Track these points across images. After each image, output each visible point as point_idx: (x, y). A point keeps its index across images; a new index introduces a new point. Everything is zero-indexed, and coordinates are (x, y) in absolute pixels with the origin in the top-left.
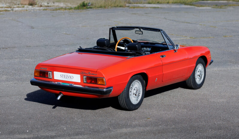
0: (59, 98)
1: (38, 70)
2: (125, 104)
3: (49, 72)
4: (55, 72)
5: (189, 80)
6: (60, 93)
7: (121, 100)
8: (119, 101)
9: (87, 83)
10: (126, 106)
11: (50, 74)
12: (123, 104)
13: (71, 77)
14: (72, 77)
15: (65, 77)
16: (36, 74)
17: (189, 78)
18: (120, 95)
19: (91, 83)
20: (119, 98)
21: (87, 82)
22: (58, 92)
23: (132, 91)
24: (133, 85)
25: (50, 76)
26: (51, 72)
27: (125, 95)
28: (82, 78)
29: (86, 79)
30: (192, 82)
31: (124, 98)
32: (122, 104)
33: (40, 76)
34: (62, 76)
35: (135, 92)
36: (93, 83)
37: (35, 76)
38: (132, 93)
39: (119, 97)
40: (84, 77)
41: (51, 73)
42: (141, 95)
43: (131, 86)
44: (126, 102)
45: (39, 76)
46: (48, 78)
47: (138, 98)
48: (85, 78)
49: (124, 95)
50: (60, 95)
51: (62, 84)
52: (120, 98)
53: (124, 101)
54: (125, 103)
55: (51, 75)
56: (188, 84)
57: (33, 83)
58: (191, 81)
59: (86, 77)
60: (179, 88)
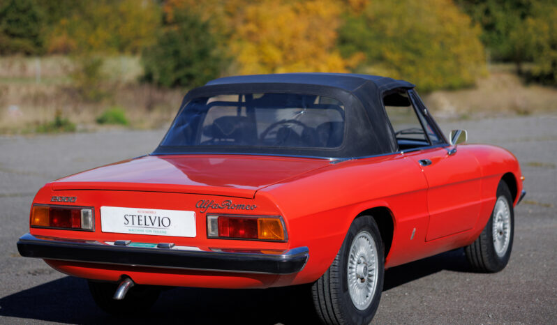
0: (120, 294)
1: (46, 203)
2: (336, 310)
3: (83, 211)
4: (104, 209)
5: (478, 244)
6: (124, 278)
7: (321, 297)
8: (316, 303)
9: (220, 237)
10: (338, 316)
11: (86, 214)
12: (330, 309)
13: (161, 222)
14: (166, 222)
15: (142, 222)
16: (37, 220)
17: (478, 240)
18: (320, 281)
19: (233, 236)
20: (315, 293)
21: (219, 234)
22: (115, 274)
23: (354, 266)
24: (354, 247)
25: (86, 222)
26: (89, 208)
27: (337, 280)
28: (201, 224)
29: (216, 226)
30: (487, 250)
31: (332, 290)
32: (325, 311)
33: (52, 226)
34: (130, 219)
35: (360, 269)
36: (243, 238)
37: (33, 226)
38: (354, 274)
39: (314, 287)
40: (210, 218)
41: (90, 211)
42: (375, 279)
43: (351, 253)
44: (338, 303)
45: (46, 225)
46: (80, 229)
47: (369, 291)
48: (213, 221)
49: (332, 280)
50: (125, 282)
51: (130, 246)
52: (321, 292)
53: (334, 301)
54: (335, 306)
55: (90, 219)
56: (475, 258)
57: (26, 249)
58: (483, 250)
59: (216, 217)
60: (443, 272)
